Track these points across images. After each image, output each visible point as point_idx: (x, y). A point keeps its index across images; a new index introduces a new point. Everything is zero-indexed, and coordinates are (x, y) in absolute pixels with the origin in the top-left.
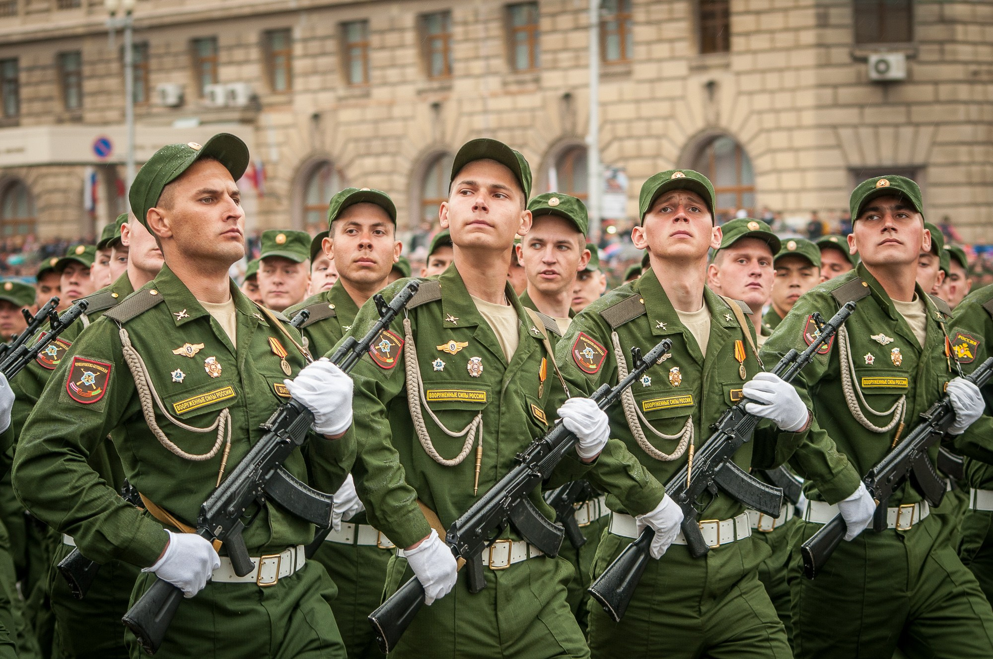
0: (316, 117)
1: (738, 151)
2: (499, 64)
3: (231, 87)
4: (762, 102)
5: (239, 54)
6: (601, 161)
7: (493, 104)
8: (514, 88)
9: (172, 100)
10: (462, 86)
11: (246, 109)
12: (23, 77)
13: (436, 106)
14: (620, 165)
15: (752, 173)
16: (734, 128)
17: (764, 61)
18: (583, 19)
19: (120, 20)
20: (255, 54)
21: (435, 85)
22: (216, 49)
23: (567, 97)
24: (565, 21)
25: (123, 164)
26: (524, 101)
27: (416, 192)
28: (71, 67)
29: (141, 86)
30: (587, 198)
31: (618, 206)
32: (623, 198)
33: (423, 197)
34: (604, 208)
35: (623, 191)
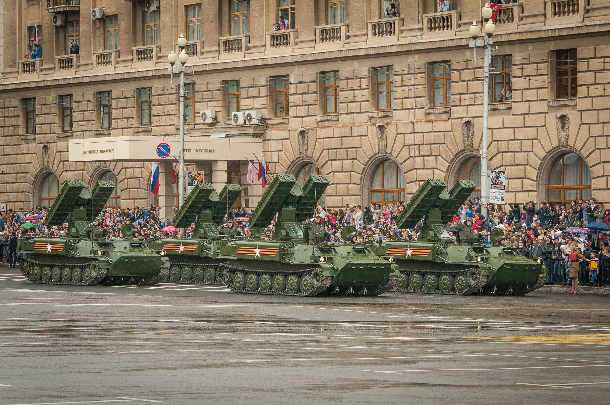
0: (302, 133)
1: (580, 161)
2: (423, 102)
3: (247, 112)
4: (596, 130)
5: (254, 92)
6: (489, 167)
7: (419, 127)
8: (433, 117)
9: (209, 120)
10: (398, 115)
11: (257, 127)
12: (114, 103)
13: (381, 128)
14: (502, 169)
15: (589, 177)
16: (578, 147)
17: (598, 103)
18: (479, 73)
19: (177, 68)
20: (264, 91)
21: (381, 114)
22: (239, 88)
23: (468, 123)
24: (467, 75)
25: (177, 161)
26: (439, 126)
27: (367, 184)
28: (145, 98)
29: (189, 111)
30: (480, 190)
31: (500, 196)
32: (504, 191)
33: (371, 187)
34: (490, 198)
35: (503, 186)
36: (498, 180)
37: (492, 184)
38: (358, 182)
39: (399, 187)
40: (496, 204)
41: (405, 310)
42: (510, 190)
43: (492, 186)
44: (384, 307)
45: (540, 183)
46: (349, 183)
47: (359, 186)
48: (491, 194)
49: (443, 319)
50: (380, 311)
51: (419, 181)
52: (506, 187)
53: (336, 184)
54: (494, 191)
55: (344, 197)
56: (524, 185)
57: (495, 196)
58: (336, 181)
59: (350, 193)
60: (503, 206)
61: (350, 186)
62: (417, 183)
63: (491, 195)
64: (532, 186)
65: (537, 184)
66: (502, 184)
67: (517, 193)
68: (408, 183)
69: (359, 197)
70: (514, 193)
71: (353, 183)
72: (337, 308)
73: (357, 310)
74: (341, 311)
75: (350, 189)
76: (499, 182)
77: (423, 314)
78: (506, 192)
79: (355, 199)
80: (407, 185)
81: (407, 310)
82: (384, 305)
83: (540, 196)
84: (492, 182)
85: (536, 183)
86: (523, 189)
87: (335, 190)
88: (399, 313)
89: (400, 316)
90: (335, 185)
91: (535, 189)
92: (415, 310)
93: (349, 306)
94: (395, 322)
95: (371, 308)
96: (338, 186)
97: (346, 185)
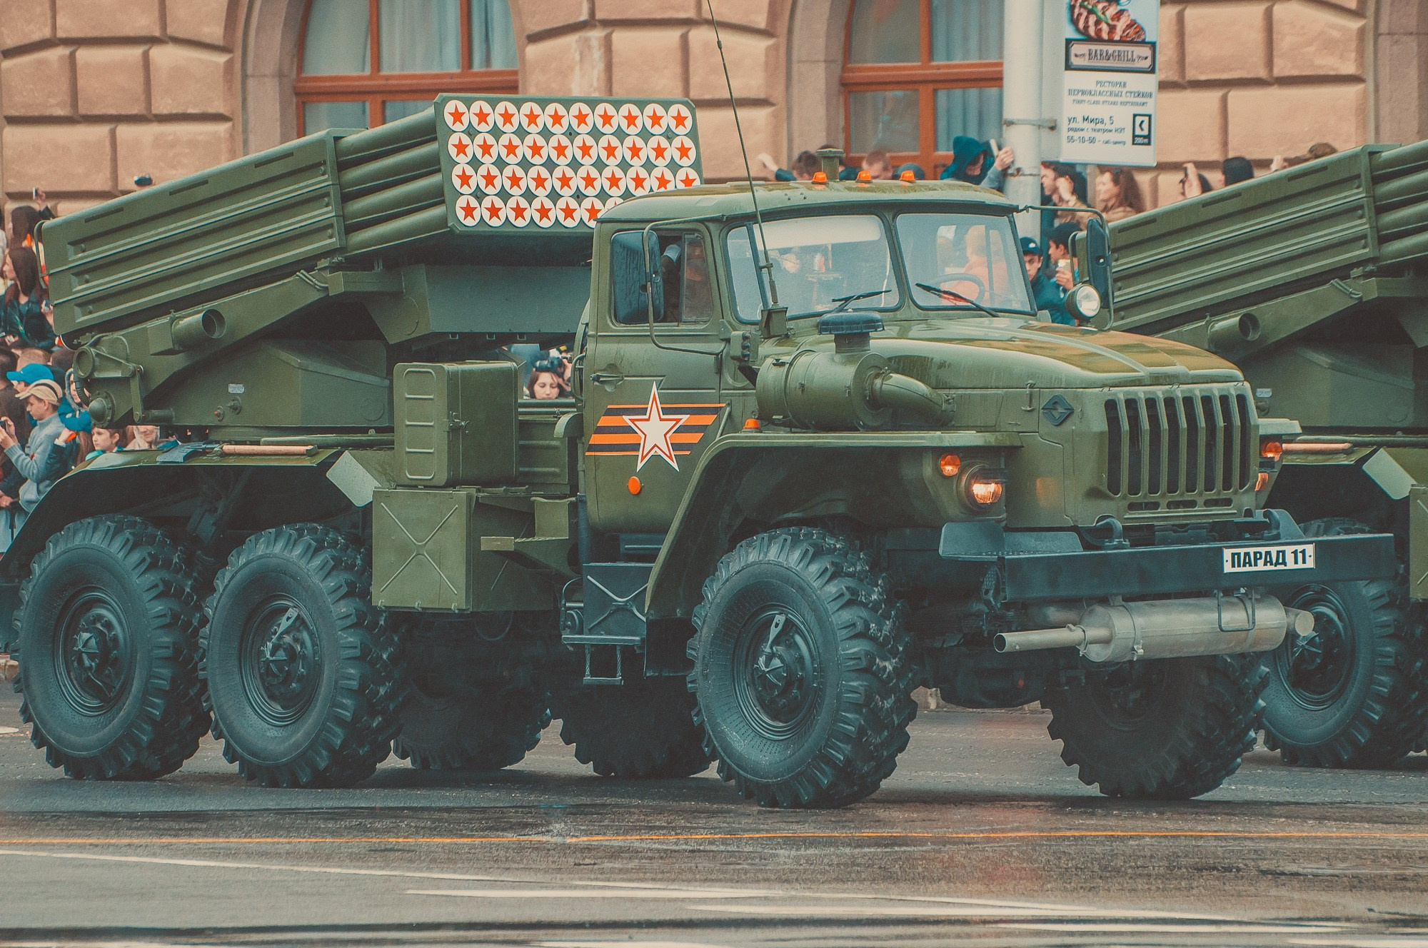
27: (270, 47)
30: (996, 79)
31: (1123, 117)
32: (1148, 83)
33: (300, 68)
34: (1064, 125)
35: (1146, 51)
36: (1112, 11)
37: (1070, 33)
38: (214, 32)
39: (477, 66)
40: (1102, 168)
41: (521, 848)
42: (1192, 74)
43: (1076, 49)
44: (388, 831)
45: (1384, 27)
46: (152, 41)
47: (222, 59)
48: (1068, 100)
49: (767, 900)
50: (356, 858)
51: (606, 23)
52: (1166, 54)
53: (66, 42)
54: (1087, 80)
55: (124, 131)
56: (1284, 43)
57: (1094, 112)
58: (67, 27)
59: (162, 105)
60: (1143, 180)
61: (163, 56)
62: (596, 35)
63: (1070, 109)
64: (1328, 45)
65: (1362, 32)
66: (1135, 36)
67: (1235, 96)
68: (535, 38)
69: (222, 128)
70: (1214, 96)
71: (177, 41)
72: (82, 848)
73: (214, 853)
74: (104, 865)
75: (159, 79)
76: (1121, 25)
77: (640, 875)
78: (1164, 86)
79: (192, 143)
80: (532, 51)
81: (537, 848)
82: (387, 823)
83: (1385, 110)
84: (1074, 22)
85: (1354, 25)
86: (1270, 64)
87: (64, 86)
88: (486, 871)
89: (493, 884)
90: (62, 51)
91: (1349, 68)
92: (589, 849)
93: (162, 833)
94: (458, 926)
95: (304, 842)
96: (83, 55)
97: (136, 52)
